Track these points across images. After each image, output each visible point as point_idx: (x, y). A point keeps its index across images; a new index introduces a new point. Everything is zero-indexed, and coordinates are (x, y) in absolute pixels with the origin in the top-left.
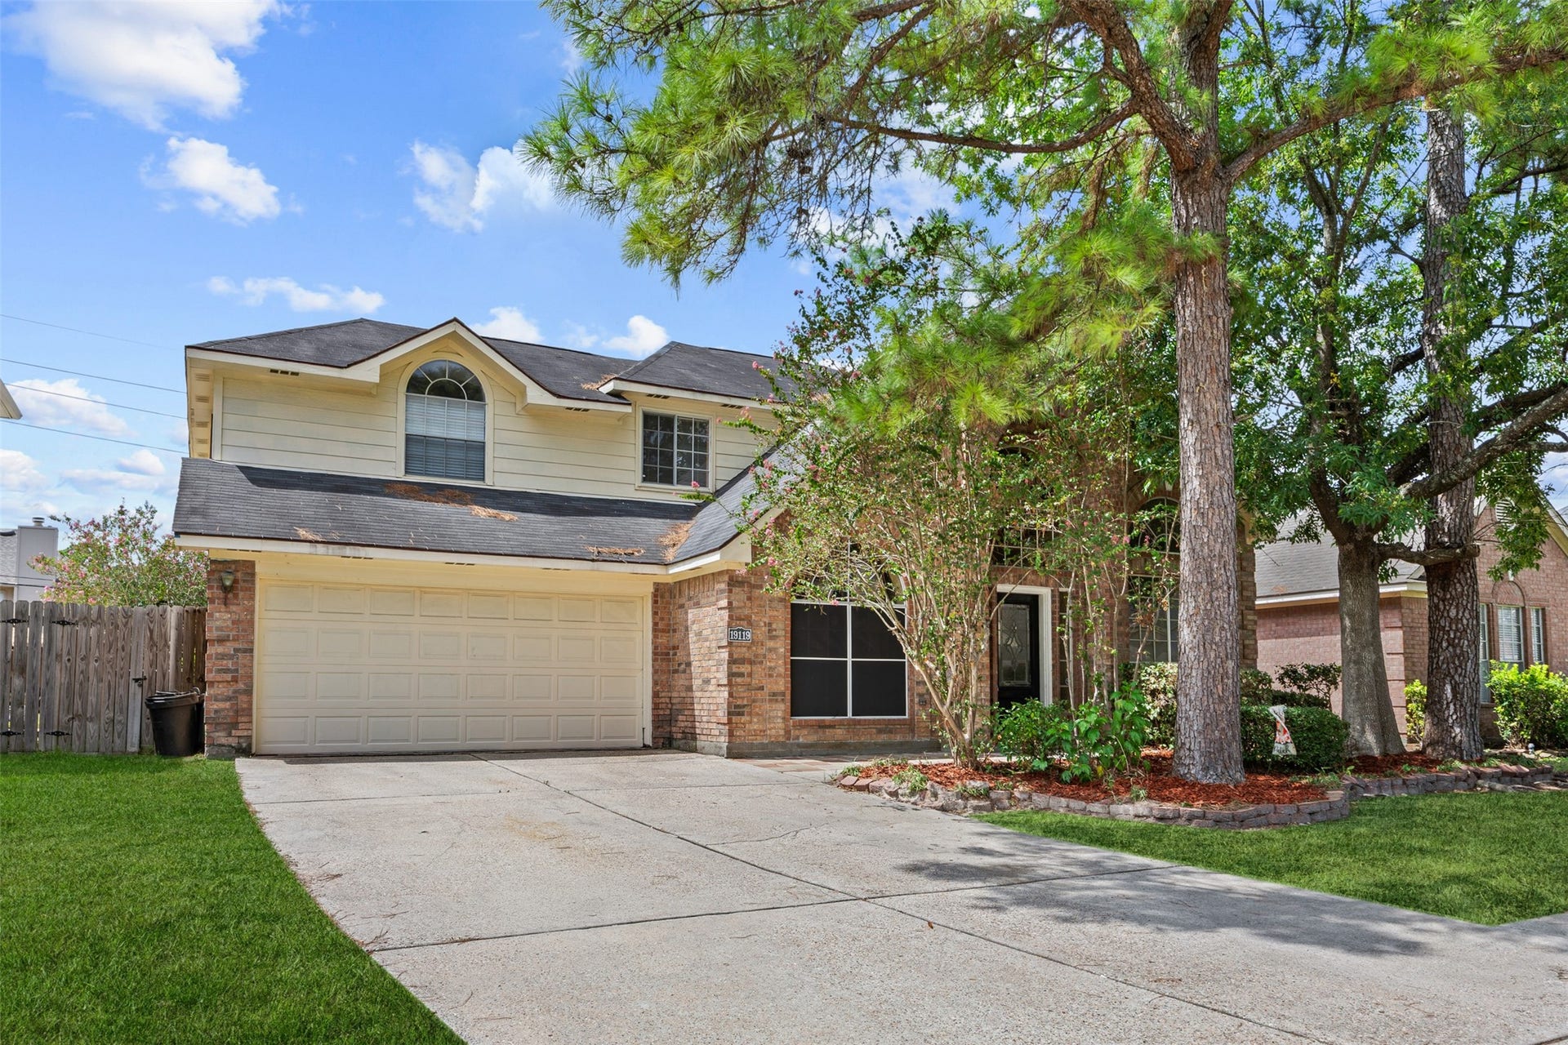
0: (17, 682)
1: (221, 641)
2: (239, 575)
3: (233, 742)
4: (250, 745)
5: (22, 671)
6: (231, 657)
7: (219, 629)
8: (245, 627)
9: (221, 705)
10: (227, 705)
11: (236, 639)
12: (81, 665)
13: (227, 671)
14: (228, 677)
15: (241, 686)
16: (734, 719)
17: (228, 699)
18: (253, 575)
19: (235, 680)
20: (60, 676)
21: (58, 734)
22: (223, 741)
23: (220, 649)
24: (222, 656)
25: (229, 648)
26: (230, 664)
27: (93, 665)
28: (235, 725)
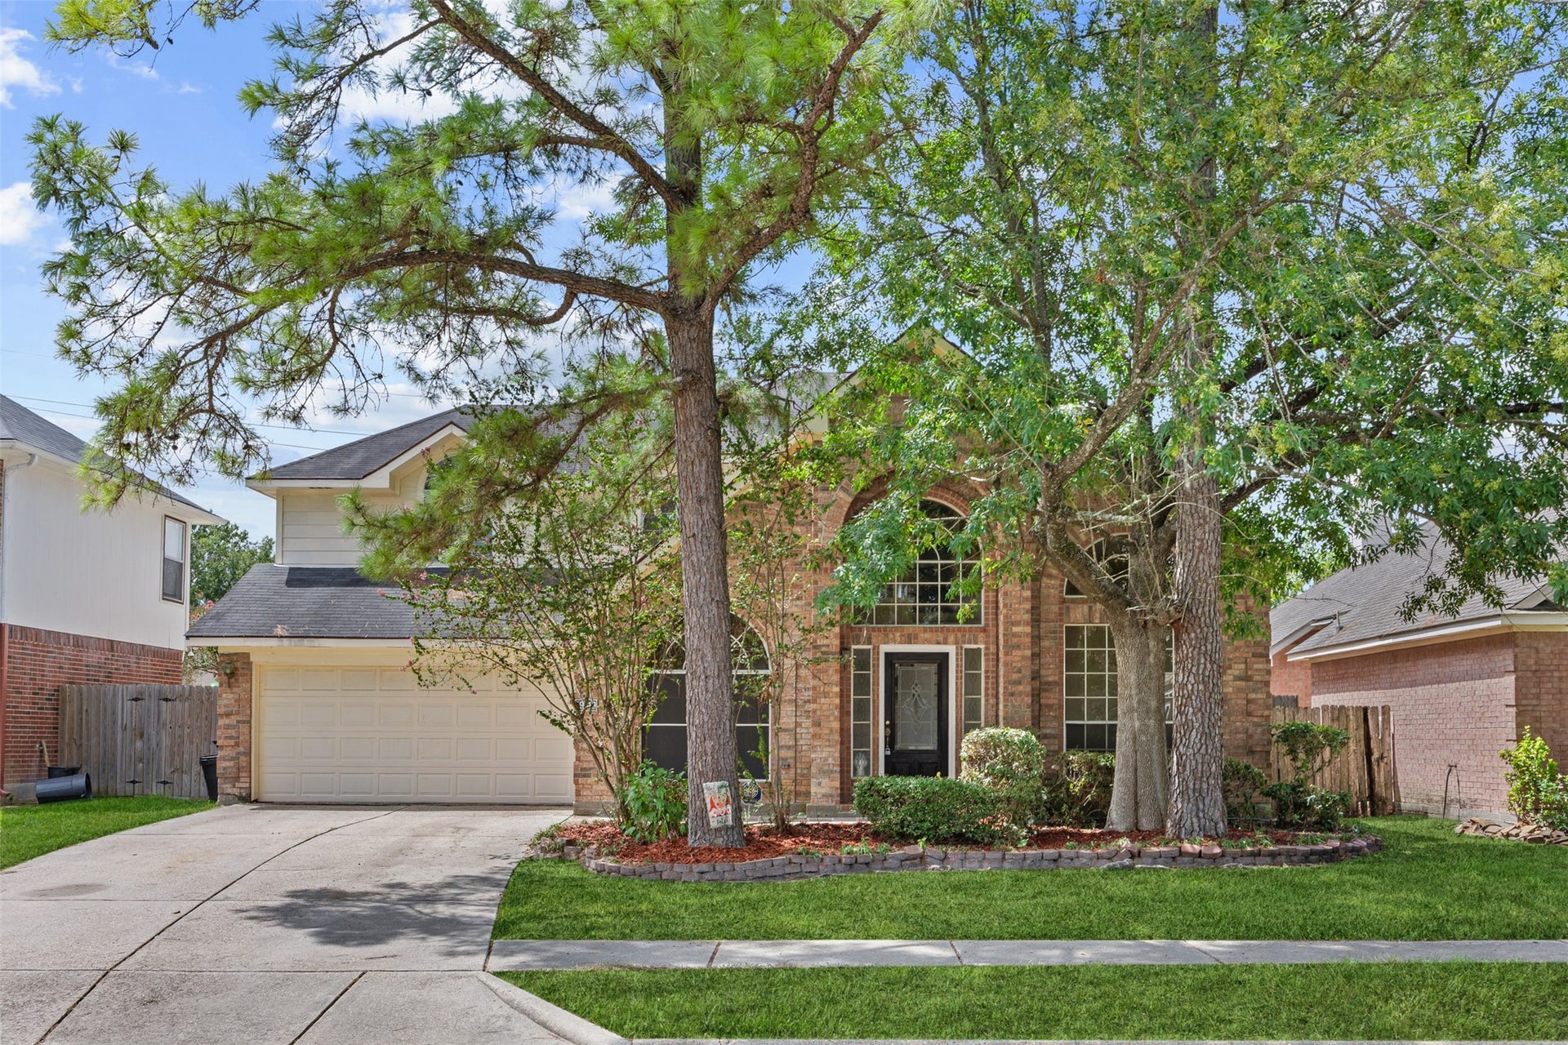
0: (139, 744)
1: (228, 715)
2: (238, 664)
3: (236, 792)
4: (250, 795)
5: (142, 736)
6: (234, 727)
7: (226, 706)
8: (245, 704)
9: (227, 764)
10: (232, 763)
11: (238, 713)
12: (178, 732)
13: (231, 738)
14: (232, 742)
15: (241, 749)
16: (581, 780)
17: (232, 759)
18: (250, 664)
19: (237, 745)
20: (166, 741)
21: (165, 783)
22: (229, 791)
23: (226, 721)
24: (228, 727)
25: (233, 720)
26: (233, 733)
27: (187, 730)
28: (237, 779)
